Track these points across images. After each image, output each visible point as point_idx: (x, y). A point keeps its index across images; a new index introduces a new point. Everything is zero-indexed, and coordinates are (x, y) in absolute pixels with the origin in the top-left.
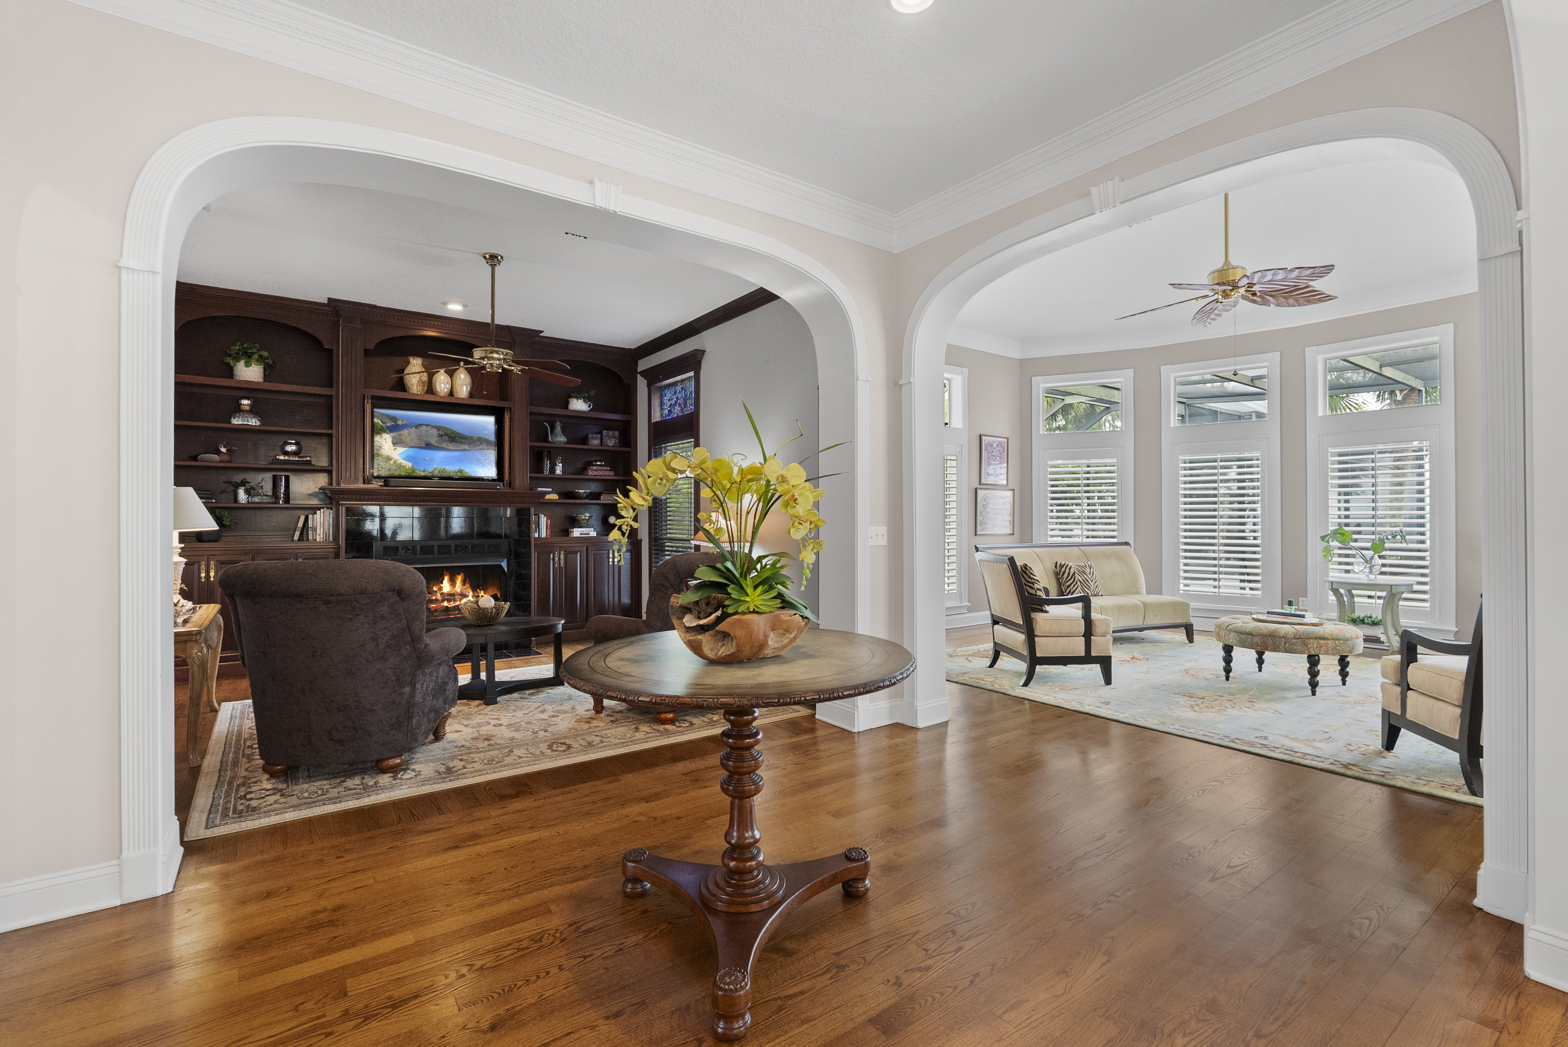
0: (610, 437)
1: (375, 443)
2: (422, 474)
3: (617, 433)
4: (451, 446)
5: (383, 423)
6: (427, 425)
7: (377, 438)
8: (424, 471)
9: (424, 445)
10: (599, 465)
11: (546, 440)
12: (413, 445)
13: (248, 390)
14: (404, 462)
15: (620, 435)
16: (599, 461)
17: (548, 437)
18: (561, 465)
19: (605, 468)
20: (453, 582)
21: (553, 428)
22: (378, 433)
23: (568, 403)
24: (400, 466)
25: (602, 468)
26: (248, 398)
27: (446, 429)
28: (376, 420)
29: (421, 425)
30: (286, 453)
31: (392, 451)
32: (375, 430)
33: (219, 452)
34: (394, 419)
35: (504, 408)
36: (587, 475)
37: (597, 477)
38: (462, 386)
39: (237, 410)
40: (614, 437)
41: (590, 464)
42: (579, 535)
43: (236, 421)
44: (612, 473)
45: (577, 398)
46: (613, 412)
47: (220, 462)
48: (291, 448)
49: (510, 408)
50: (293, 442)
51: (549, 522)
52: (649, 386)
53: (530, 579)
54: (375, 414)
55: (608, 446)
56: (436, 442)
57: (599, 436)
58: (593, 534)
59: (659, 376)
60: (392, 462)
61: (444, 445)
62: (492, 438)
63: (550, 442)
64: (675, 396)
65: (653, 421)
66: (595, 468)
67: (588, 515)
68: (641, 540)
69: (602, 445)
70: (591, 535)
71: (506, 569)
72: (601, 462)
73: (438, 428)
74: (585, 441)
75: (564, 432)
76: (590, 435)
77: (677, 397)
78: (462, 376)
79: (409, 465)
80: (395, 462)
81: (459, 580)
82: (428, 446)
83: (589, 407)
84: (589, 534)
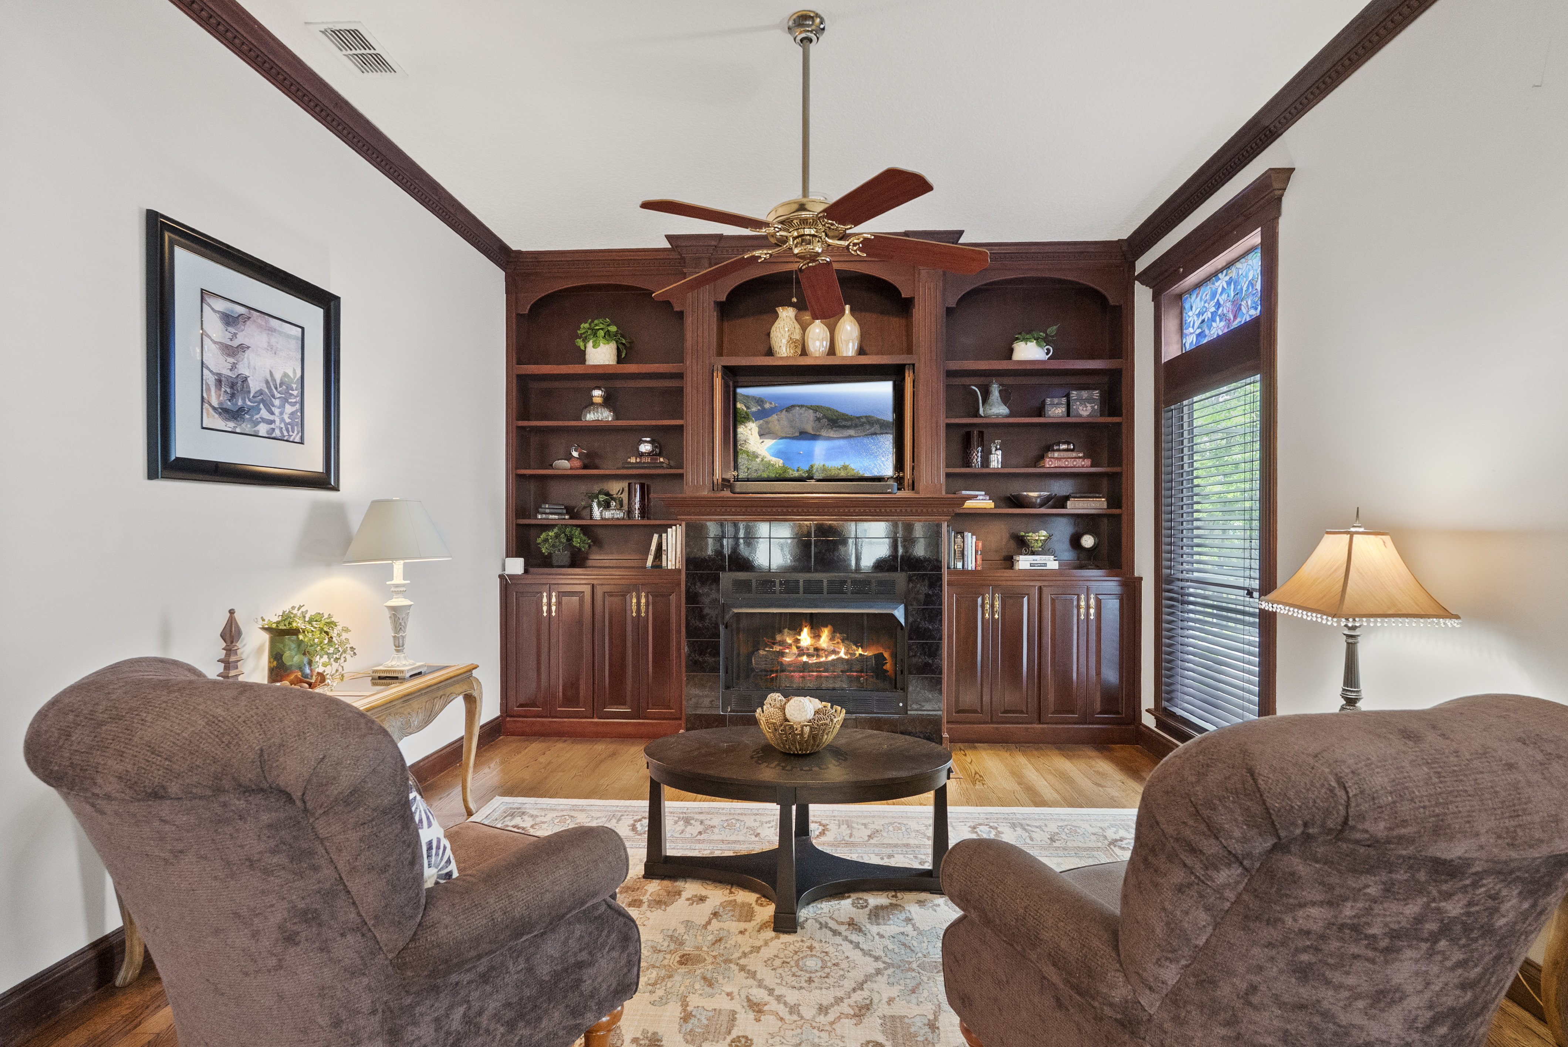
0: (1083, 401)
1: (739, 436)
2: (796, 474)
3: (1096, 394)
4: (832, 434)
5: (748, 408)
6: (801, 406)
7: (741, 430)
8: (798, 470)
9: (797, 434)
10: (1064, 450)
11: (976, 414)
12: (784, 435)
13: (601, 377)
14: (774, 460)
15: (1101, 396)
16: (1064, 443)
17: (978, 410)
18: (999, 452)
19: (1074, 454)
20: (817, 636)
21: (986, 394)
22: (743, 422)
23: (1011, 350)
24: (768, 465)
25: (1069, 454)
26: (599, 388)
27: (829, 409)
28: (739, 405)
29: (793, 406)
30: (642, 455)
31: (759, 445)
32: (739, 418)
33: (569, 457)
34: (760, 401)
35: (904, 365)
36: (1043, 467)
37: (1058, 470)
38: (847, 342)
39: (590, 404)
40: (1090, 400)
41: (1049, 448)
42: (1028, 567)
43: (591, 417)
44: (1088, 462)
45: (1026, 340)
46: (1092, 357)
47: (571, 469)
48: (645, 448)
49: (914, 365)
50: (648, 439)
51: (980, 544)
52: (1156, 298)
53: (941, 639)
54: (738, 397)
55: (1081, 416)
56: (813, 429)
57: (1064, 400)
58: (1052, 564)
59: (1177, 270)
60: (758, 460)
61: (824, 433)
62: (889, 416)
63: (981, 417)
64: (1213, 303)
65: (1165, 359)
66: (1056, 455)
67: (1044, 533)
68: (1141, 579)
69: (1068, 415)
70: (1049, 567)
71: (902, 621)
72: (1068, 443)
73: (815, 409)
74: (1040, 411)
75: (1005, 398)
76: (1048, 401)
77: (1218, 303)
78: (849, 328)
79: (779, 462)
80: (763, 460)
81: (825, 633)
82: (804, 435)
83: (1047, 354)
84: (1045, 565)
